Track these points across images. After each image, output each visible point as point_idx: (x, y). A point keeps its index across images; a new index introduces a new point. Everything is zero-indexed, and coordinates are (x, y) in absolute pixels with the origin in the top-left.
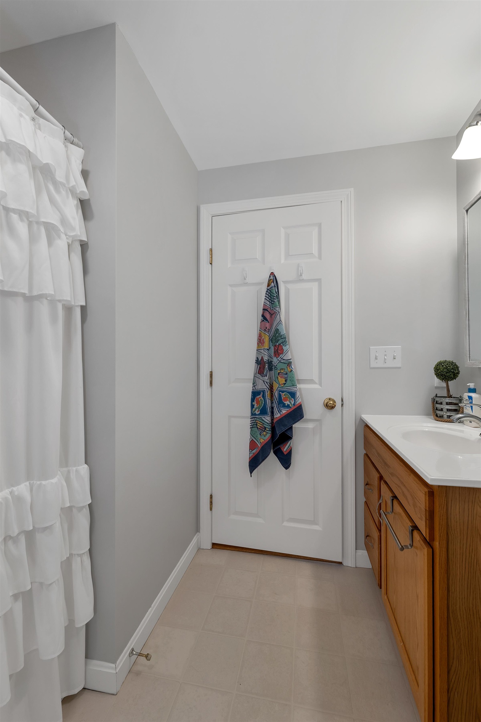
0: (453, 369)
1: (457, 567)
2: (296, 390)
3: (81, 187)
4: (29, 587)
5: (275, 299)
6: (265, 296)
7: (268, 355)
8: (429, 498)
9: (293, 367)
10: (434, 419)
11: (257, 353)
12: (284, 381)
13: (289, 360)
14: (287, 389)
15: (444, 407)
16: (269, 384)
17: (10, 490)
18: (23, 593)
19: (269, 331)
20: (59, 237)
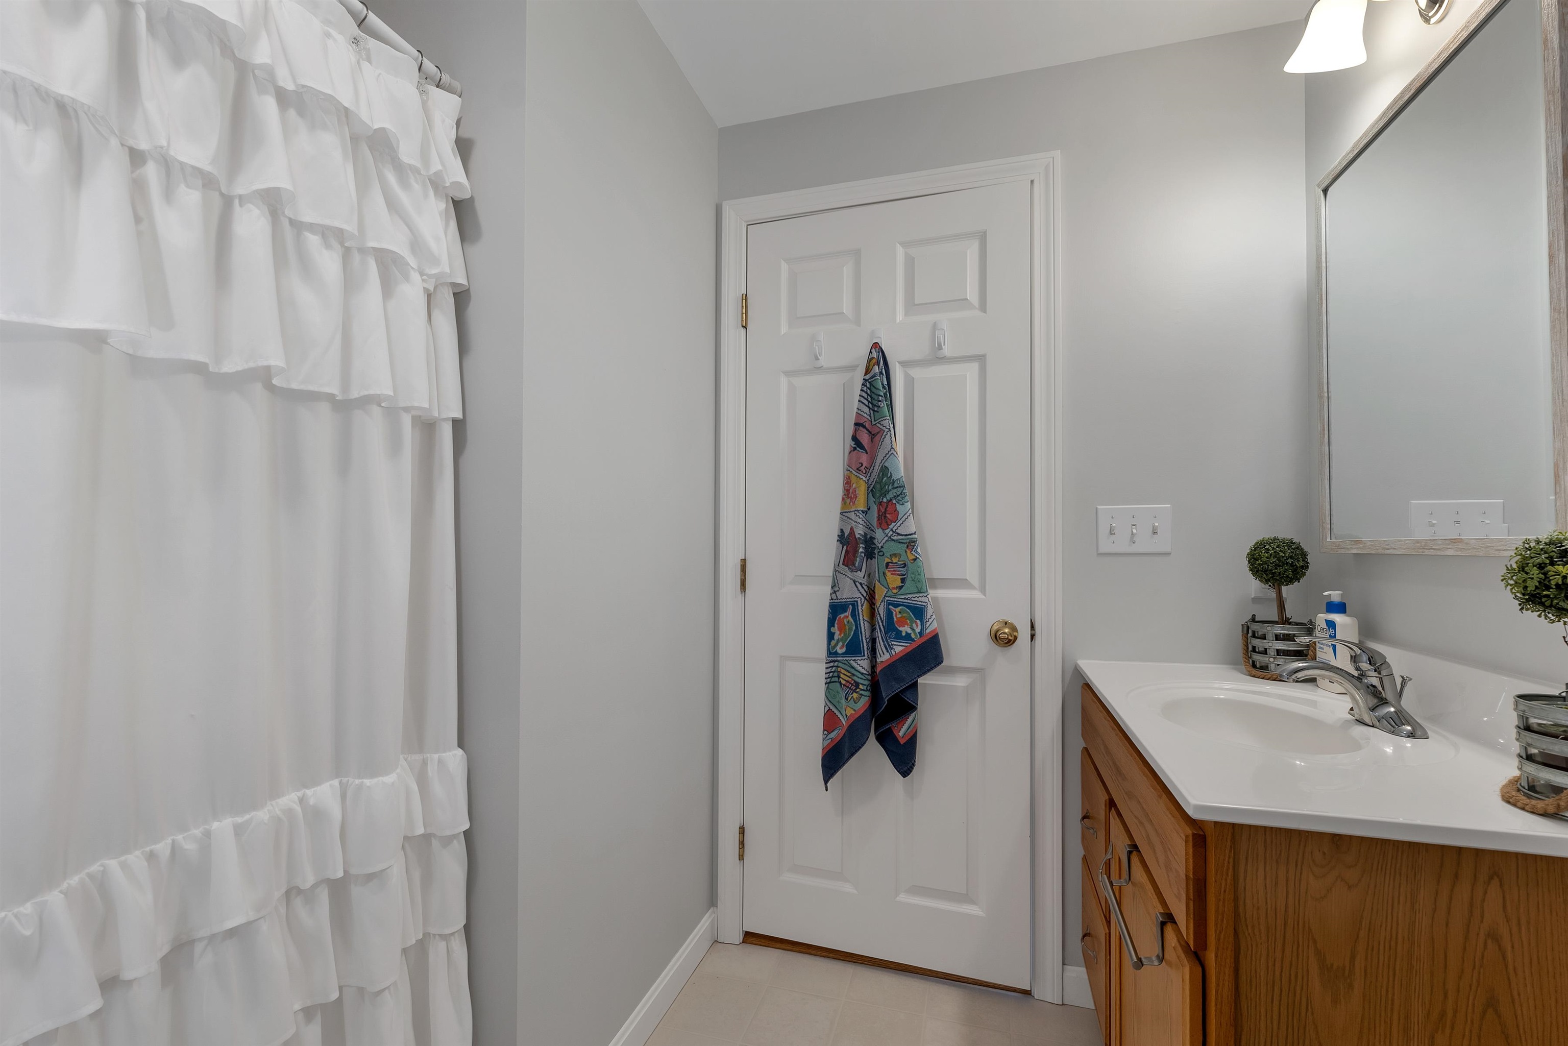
0: (1291, 557)
1: (1260, 1012)
2: (927, 601)
3: (455, 173)
4: (335, 995)
5: (880, 401)
6: (860, 395)
7: (865, 525)
8: (1193, 851)
9: (919, 550)
10: (1247, 673)
11: (841, 519)
12: (900, 581)
13: (910, 535)
14: (904, 599)
15: (1270, 644)
16: (865, 588)
17: (300, 794)
18: (324, 1007)
19: (868, 470)
20: (407, 278)
